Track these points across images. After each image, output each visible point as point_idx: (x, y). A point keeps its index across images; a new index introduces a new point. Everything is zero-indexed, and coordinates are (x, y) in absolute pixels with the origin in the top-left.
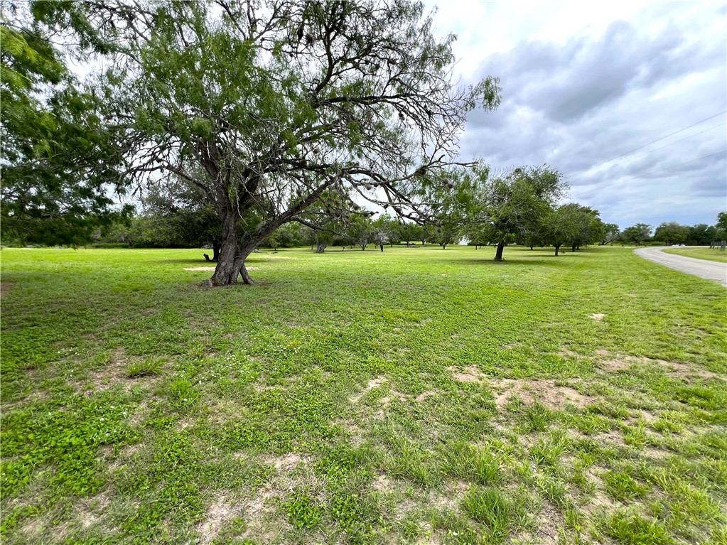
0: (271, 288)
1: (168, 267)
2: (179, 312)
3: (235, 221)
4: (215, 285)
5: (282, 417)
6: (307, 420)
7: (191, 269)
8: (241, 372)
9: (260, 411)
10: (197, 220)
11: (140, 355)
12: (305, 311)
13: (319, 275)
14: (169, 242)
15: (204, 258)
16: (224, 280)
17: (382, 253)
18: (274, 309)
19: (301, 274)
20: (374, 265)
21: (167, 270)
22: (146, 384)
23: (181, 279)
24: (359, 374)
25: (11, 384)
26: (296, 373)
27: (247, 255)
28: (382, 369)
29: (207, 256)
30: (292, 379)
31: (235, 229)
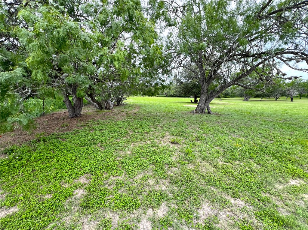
0: (221, 117)
1: (178, 104)
2: (184, 122)
3: (207, 86)
4: (196, 113)
5: (233, 180)
6: (247, 186)
7: (186, 106)
8: (212, 152)
9: (222, 172)
10: (189, 86)
11: (173, 135)
12: (241, 130)
13: (247, 113)
14: (178, 95)
15: (191, 102)
16: (200, 111)
17: (292, 102)
18: (224, 127)
19: (236, 111)
20: (286, 110)
21: (178, 105)
22: (176, 147)
23: (183, 109)
24: (281, 173)
25: (143, 136)
26: (239, 161)
27: (211, 101)
28: (301, 175)
29: (192, 101)
30: (237, 163)
31: (206, 89)
